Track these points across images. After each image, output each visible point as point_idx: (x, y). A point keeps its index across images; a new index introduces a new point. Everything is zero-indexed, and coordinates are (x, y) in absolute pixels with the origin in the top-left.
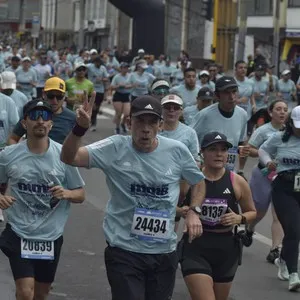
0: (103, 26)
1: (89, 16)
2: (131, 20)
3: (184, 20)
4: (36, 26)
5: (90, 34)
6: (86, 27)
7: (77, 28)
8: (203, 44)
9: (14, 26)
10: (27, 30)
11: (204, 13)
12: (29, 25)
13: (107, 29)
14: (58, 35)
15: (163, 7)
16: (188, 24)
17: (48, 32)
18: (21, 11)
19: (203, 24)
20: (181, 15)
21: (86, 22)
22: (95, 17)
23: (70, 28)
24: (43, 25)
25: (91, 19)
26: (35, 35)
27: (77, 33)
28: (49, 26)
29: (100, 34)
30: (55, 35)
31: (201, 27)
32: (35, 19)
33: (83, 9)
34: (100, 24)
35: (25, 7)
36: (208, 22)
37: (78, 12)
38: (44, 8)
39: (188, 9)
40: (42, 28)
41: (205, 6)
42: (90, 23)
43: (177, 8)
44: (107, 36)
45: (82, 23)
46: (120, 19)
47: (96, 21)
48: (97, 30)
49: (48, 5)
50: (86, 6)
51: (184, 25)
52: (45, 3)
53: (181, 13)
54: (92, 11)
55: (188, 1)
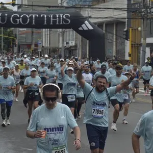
0: (74, 44)
1: (66, 40)
2: (88, 41)
3: (114, 40)
4: (40, 46)
5: (67, 49)
6: (65, 45)
7: (61, 46)
8: (125, 53)
9: (29, 46)
10: (35, 48)
11: (125, 37)
12: (36, 45)
13: (76, 46)
15: (104, 34)
16: (116, 42)
17: (46, 49)
18: (32, 38)
19: (124, 42)
20: (113, 38)
21: (65, 43)
22: (69, 40)
23: (57, 46)
24: (44, 45)
26: (40, 50)
27: (61, 48)
28: (46, 46)
29: (72, 49)
30: (50, 49)
31: (123, 44)
32: (40, 42)
33: (63, 36)
34: (72, 43)
35: (34, 36)
36: (126, 41)
37: (61, 38)
38: (44, 36)
39: (116, 35)
40: (43, 47)
41: (125, 33)
42: (67, 43)
43: (110, 35)
44: (76, 50)
45: (63, 43)
46: (82, 41)
47: (70, 42)
48: (71, 47)
49: (45, 35)
50: (65, 35)
51: (114, 43)
52: (44, 34)
53: (113, 37)
54: (68, 37)
55: (116, 31)
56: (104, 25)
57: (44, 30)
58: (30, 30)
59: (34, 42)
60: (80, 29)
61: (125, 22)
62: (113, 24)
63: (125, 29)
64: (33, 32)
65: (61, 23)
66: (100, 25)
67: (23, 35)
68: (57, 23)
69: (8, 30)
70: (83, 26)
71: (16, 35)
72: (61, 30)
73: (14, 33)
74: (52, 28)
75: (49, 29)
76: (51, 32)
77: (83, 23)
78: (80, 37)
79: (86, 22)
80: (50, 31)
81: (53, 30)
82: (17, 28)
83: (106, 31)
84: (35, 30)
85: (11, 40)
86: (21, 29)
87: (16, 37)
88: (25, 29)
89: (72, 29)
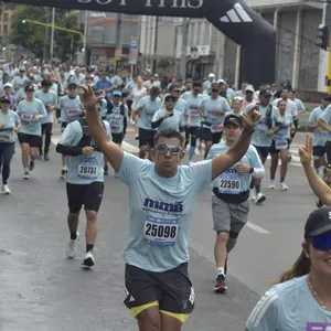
0: (207, 53)
1: (192, 43)
2: (239, 47)
3: (296, 48)
4: (134, 52)
5: (193, 61)
6: (189, 53)
7: (178, 55)
8: (317, 76)
9: (110, 51)
10: (124, 56)
11: (320, 41)
12: (126, 50)
13: (212, 57)
14: (158, 62)
15: (275, 34)
16: (301, 52)
17: (147, 59)
18: (118, 34)
19: (317, 54)
20: (294, 44)
21: (189, 48)
22: (198, 42)
23: (171, 54)
24: (142, 51)
25: (194, 45)
26: (133, 62)
27: (179, 60)
28: (148, 53)
29: (204, 61)
30: (155, 62)
31: (315, 56)
32: (134, 43)
33: (185, 34)
34: (203, 50)
35: (122, 31)
36: (322, 51)
37: (180, 38)
38: (143, 32)
39: (302, 37)
40: (140, 54)
41: (321, 34)
42: (193, 49)
43: (288, 35)
44: (211, 64)
45: (184, 49)
46: (226, 46)
47: (199, 48)
48: (201, 57)
49: (147, 29)
50: (190, 30)
51: (296, 54)
52: (143, 26)
53: (293, 41)
54: (196, 37)
55: (302, 27)
56: (276, 14)
57: (144, 18)
58: (114, 16)
59: (122, 43)
60: (224, 19)
61: (321, 10)
62: (296, 12)
63: (322, 26)
64: (119, 22)
65: (183, 5)
66: (267, 13)
67: (97, 28)
68: (175, 5)
69: (67, 15)
70: (231, 13)
71: (82, 25)
72: (181, 19)
73: (79, 22)
74: (162, 15)
75: (155, 17)
76: (159, 23)
77: (231, 7)
78: (221, 37)
79: (238, 5)
80: (157, 20)
81: (164, 18)
82: (87, 12)
83: (279, 26)
84: (124, 17)
85: (72, 36)
86: (94, 14)
87: (82, 31)
88: (104, 14)
89: (205, 19)
